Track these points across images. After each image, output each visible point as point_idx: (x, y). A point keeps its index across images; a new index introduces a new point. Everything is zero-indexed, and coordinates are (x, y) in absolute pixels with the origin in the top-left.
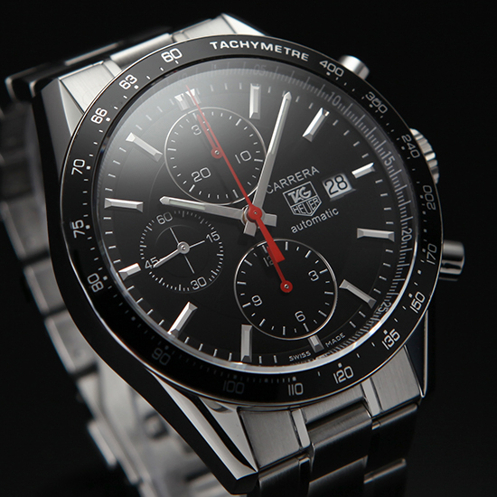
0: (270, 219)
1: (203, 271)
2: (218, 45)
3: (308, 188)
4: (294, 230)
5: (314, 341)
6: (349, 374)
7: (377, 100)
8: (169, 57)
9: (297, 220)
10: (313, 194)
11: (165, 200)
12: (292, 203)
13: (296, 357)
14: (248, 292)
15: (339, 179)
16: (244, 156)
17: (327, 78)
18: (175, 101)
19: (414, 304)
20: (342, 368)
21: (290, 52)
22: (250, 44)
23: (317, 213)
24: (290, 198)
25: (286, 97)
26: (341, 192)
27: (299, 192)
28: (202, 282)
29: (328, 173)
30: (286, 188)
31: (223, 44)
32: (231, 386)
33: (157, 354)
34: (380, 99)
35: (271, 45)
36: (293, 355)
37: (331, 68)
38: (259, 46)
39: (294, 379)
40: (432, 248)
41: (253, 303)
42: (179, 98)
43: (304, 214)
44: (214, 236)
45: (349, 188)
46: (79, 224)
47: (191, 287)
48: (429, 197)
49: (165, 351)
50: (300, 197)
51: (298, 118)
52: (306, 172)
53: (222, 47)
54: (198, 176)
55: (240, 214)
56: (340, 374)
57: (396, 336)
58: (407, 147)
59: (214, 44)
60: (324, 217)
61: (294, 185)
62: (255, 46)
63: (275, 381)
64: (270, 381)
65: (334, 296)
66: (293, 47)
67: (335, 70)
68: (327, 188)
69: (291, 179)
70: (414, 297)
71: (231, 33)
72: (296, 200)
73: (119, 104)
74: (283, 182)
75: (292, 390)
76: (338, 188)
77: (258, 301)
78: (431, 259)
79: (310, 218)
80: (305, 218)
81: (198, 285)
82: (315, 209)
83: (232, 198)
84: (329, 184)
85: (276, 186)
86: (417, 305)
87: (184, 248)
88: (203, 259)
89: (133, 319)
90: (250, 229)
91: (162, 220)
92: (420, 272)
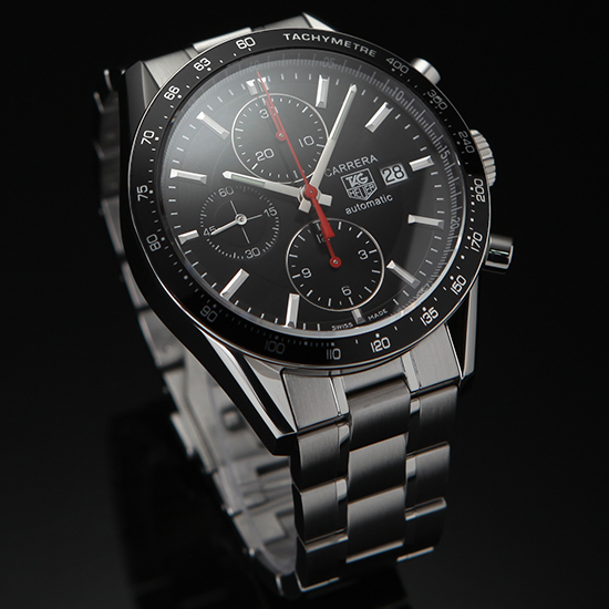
0: (325, 199)
1: (257, 241)
2: (291, 37)
3: (366, 174)
4: (348, 211)
5: (357, 314)
6: (386, 344)
7: (438, 97)
8: (243, 45)
9: (353, 202)
10: (370, 180)
11: (228, 175)
12: (349, 186)
13: (339, 327)
14: (299, 264)
15: (397, 169)
16: (306, 141)
17: (391, 74)
18: (246, 85)
19: (454, 286)
20: (380, 339)
21: (359, 48)
22: (321, 38)
23: (372, 198)
24: (347, 183)
25: (353, 88)
26: (397, 180)
27: (357, 177)
28: (256, 252)
29: (386, 162)
30: (345, 173)
31: (296, 36)
32: (272, 346)
33: (206, 312)
34: (441, 96)
35: (341, 41)
36: (336, 325)
37: (398, 65)
38: (329, 40)
39: (333, 344)
40: (478, 237)
41: (302, 275)
42: (251, 83)
43: (359, 198)
44: (272, 211)
45: (405, 177)
46: (144, 189)
47: (245, 256)
48: (479, 190)
49: (212, 309)
50: (358, 183)
51: (362, 110)
52: (365, 160)
53: (294, 38)
54: (261, 155)
55: (297, 192)
56: (377, 344)
57: (434, 314)
58: (462, 142)
59: (287, 35)
60: (378, 202)
61: (352, 170)
62: (326, 39)
63: (320, 344)
64: (314, 344)
65: (380, 275)
66: (362, 44)
67: (401, 67)
68: (384, 177)
69: (350, 165)
70: (455, 279)
71: (307, 27)
72: (352, 185)
73: (191, 83)
74: (342, 167)
75: (330, 354)
76: (394, 176)
77: (307, 273)
78: (475, 246)
79: (365, 202)
80: (360, 202)
81: (252, 254)
82: (371, 194)
83: (292, 178)
84: (387, 172)
85: (335, 170)
86: (458, 288)
87: (241, 219)
88: (258, 231)
89: (186, 277)
90: (305, 206)
91: (223, 193)
92: (463, 257)
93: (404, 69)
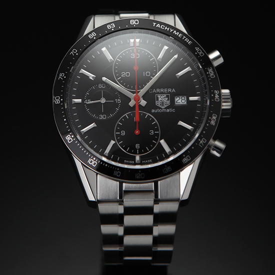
0: (143, 103)
1: (106, 113)
3: (167, 96)
4: (153, 111)
5: (138, 158)
7: (212, 72)
8: (133, 22)
9: (157, 108)
10: (168, 100)
11: (104, 79)
12: (158, 100)
13: (127, 162)
14: (121, 128)
15: (183, 98)
16: (147, 74)
17: (196, 55)
18: (129, 41)
19: (184, 160)
20: (140, 173)
21: (185, 39)
22: (170, 29)
23: (166, 108)
24: (158, 98)
25: (176, 56)
26: (181, 103)
27: (163, 97)
28: (104, 117)
30: (158, 93)
31: (158, 25)
32: (91, 162)
33: (68, 137)
34: (214, 72)
35: (178, 33)
36: (127, 160)
37: (199, 51)
38: (173, 31)
39: (118, 169)
40: (204, 141)
41: (121, 133)
42: (132, 41)
43: (160, 106)
44: (119, 101)
45: (185, 103)
46: (63, 75)
47: (99, 117)
48: (214, 120)
49: (71, 137)
51: (177, 66)
52: (170, 90)
53: (157, 26)
54: (124, 74)
55: (132, 96)
56: (139, 175)
57: (170, 169)
58: (215, 95)
59: (155, 24)
60: (168, 110)
61: (162, 93)
62: (171, 31)
63: (112, 168)
64: (110, 167)
65: (156, 144)
66: (188, 38)
67: (200, 53)
68: (176, 100)
69: (162, 90)
70: (185, 157)
72: (160, 99)
73: (103, 33)
74: (158, 90)
75: (116, 173)
76: (180, 101)
77: (123, 133)
78: (201, 144)
79: (162, 109)
80: (160, 108)
81: (102, 117)
82: (166, 106)
84: (178, 98)
85: (154, 91)
86: (186, 161)
87: (103, 101)
88: (109, 108)
89: (65, 120)
90: (132, 103)
91: (101, 86)
92: (193, 148)
93: (202, 54)
